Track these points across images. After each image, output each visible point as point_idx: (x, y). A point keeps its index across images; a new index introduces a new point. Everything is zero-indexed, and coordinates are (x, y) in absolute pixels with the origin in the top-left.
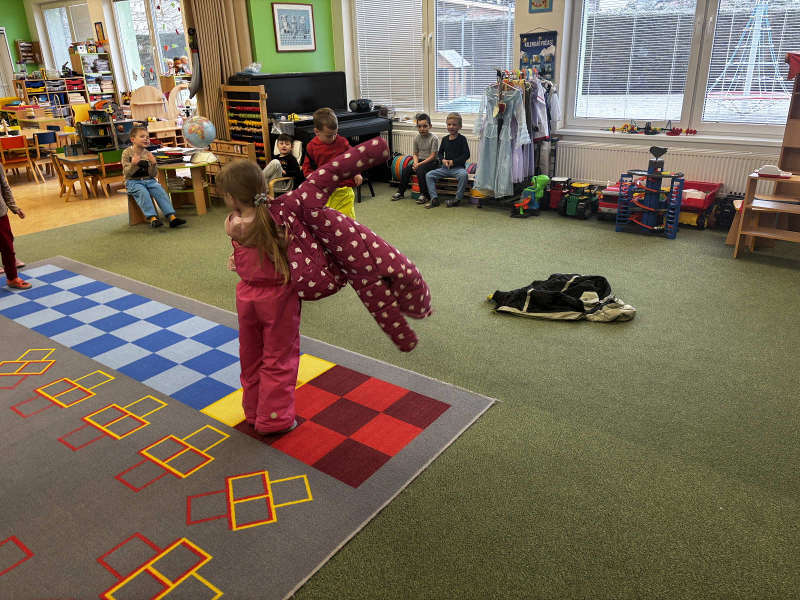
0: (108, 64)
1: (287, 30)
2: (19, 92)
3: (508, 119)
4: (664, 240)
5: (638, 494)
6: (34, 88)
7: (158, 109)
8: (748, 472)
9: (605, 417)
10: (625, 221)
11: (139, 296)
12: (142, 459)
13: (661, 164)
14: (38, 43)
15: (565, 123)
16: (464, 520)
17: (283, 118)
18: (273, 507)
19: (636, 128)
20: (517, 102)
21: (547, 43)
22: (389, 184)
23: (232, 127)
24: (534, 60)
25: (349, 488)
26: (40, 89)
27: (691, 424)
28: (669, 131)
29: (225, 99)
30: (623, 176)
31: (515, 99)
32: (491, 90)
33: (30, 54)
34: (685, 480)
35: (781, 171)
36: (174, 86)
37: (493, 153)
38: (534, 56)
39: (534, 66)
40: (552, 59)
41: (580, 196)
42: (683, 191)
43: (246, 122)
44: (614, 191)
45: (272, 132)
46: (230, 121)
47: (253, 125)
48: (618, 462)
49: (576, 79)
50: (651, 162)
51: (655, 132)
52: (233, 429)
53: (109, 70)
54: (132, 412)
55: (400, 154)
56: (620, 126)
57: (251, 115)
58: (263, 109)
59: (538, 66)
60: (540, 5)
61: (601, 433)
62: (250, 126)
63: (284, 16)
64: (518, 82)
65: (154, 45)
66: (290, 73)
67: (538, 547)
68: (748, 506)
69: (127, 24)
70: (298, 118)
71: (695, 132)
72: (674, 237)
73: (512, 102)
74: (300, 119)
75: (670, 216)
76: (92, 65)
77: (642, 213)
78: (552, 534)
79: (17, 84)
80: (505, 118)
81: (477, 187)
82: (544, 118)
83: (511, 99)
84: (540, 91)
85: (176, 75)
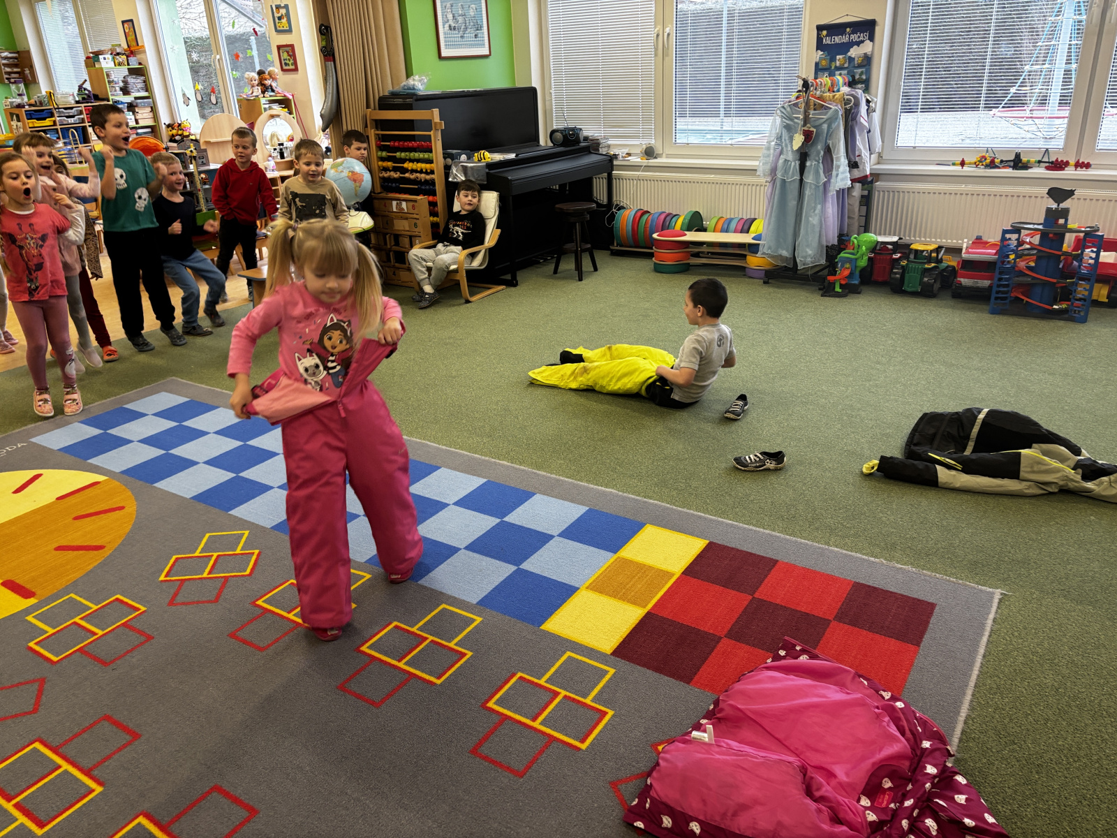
0: (145, 82)
1: (453, 25)
2: (15, 127)
3: (818, 153)
4: (1070, 324)
6: (38, 119)
10: (1005, 299)
14: (28, 52)
15: (880, 157)
17: (463, 157)
19: (998, 161)
20: (833, 127)
21: (859, 37)
22: (609, 252)
23: (383, 172)
24: (838, 63)
26: (48, 122)
28: (1047, 164)
29: (373, 130)
30: (1005, 232)
31: (830, 121)
32: (788, 109)
33: (15, 70)
36: (261, 113)
37: (792, 203)
38: (838, 57)
39: (837, 73)
40: (867, 60)
41: (925, 263)
43: (407, 165)
45: (450, 179)
46: (380, 163)
47: (419, 169)
49: (900, 89)
50: (1049, 210)
51: (1026, 167)
52: (612, 657)
53: (147, 91)
54: (433, 635)
55: (625, 208)
56: (975, 158)
57: (416, 155)
58: (438, 146)
59: (845, 72)
62: (413, 171)
63: (448, 4)
64: (834, 96)
65: (218, 52)
66: (466, 90)
69: (173, 21)
70: (489, 156)
71: (1088, 166)
72: (1083, 320)
73: (825, 126)
74: (492, 159)
76: (121, 84)
77: (1031, 285)
79: (12, 115)
80: (812, 150)
81: (764, 253)
82: (865, 148)
83: (824, 122)
84: (863, 108)
85: (264, 97)
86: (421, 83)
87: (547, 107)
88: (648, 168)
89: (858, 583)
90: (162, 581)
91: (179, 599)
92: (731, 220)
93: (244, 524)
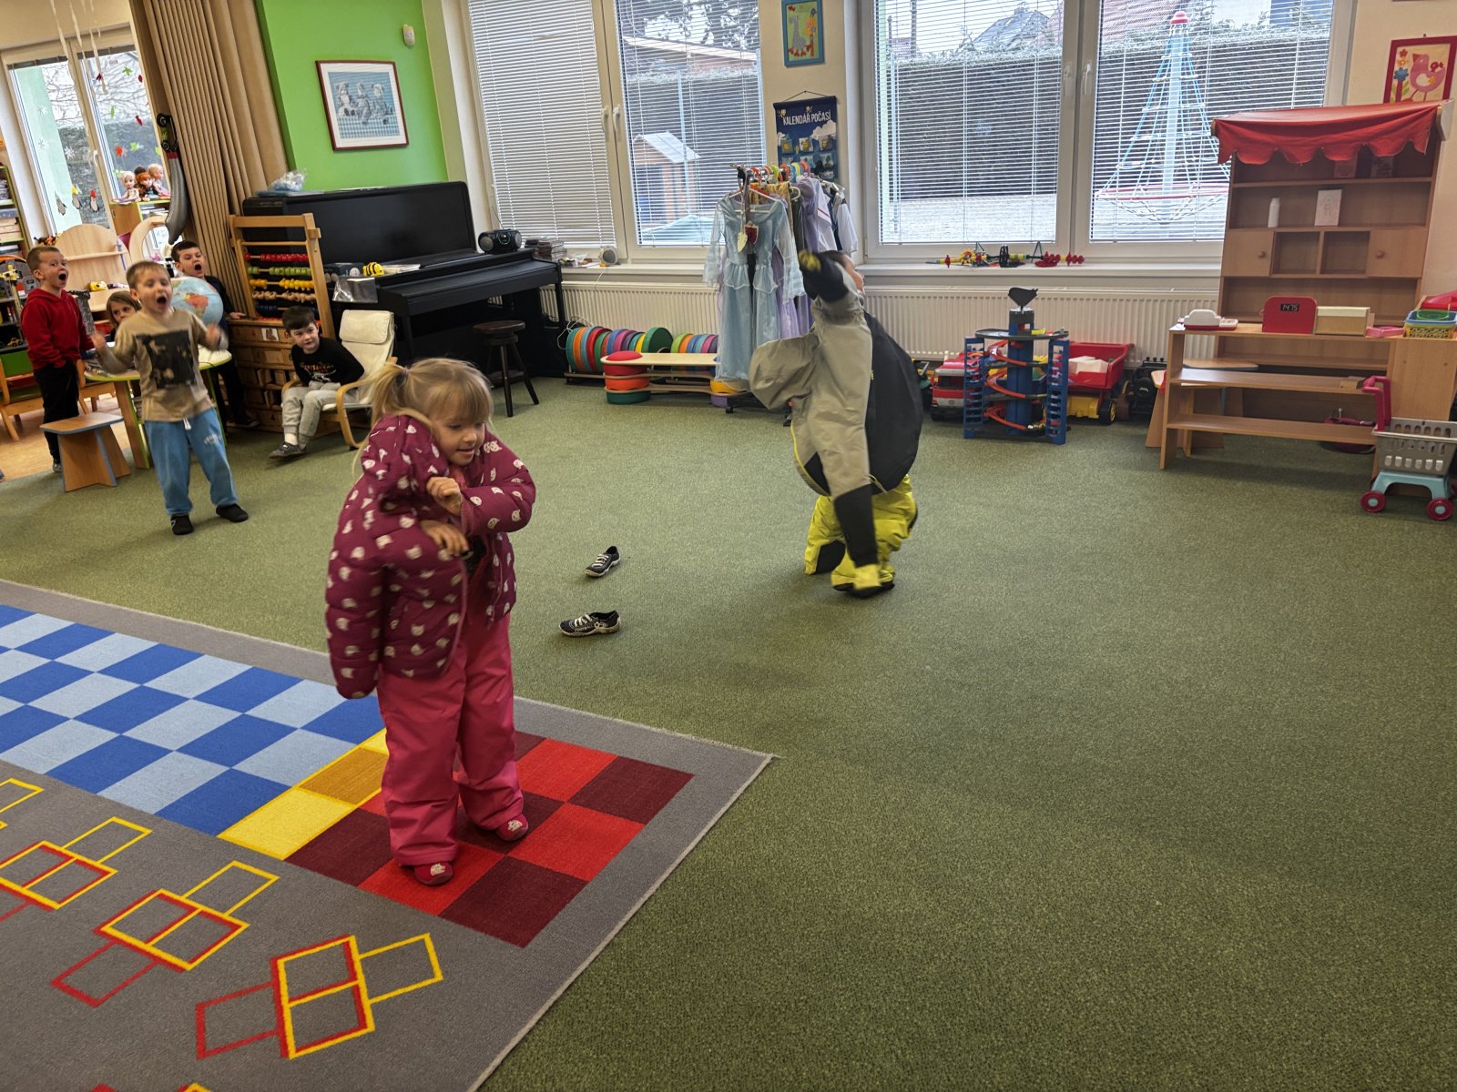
0: (6, 186)
1: (350, 109)
3: (766, 255)
4: (1046, 447)
5: (1021, 895)
7: (109, 266)
8: (1198, 834)
9: (959, 767)
10: (979, 419)
11: (88, 627)
12: (103, 942)
13: (1029, 317)
15: (865, 255)
16: (722, 980)
17: (354, 271)
18: (367, 1003)
19: (984, 257)
20: (779, 223)
21: (821, 117)
22: (565, 380)
23: (257, 293)
24: (802, 148)
25: (512, 949)
27: (1103, 762)
28: (1039, 260)
29: (239, 241)
30: (968, 341)
31: (775, 217)
32: (729, 203)
34: (1097, 861)
35: (1219, 317)
36: (139, 221)
37: (745, 317)
38: (801, 140)
39: (802, 158)
40: (833, 143)
42: (1070, 360)
43: (284, 283)
44: (954, 368)
45: (334, 299)
46: (252, 281)
47: (297, 288)
48: (986, 843)
49: (876, 177)
50: (1012, 315)
51: (1016, 263)
52: (284, 863)
53: (10, 197)
54: (79, 854)
55: (581, 325)
56: (960, 255)
57: (292, 270)
58: (315, 257)
59: (810, 157)
60: (803, 53)
61: (954, 796)
62: (291, 290)
63: (341, 85)
64: (778, 187)
65: (96, 146)
66: (361, 188)
67: (854, 1012)
68: (1201, 894)
69: (40, 110)
70: (381, 270)
71: (1080, 260)
72: (1061, 441)
73: (770, 223)
74: (385, 273)
75: (1052, 405)
77: (1005, 403)
78: (877, 985)
80: (760, 252)
81: (720, 377)
83: (769, 218)
84: (822, 201)
85: (142, 201)
86: (294, 184)
87: (491, 205)
88: (607, 277)
89: (622, 758)
92: (699, 336)
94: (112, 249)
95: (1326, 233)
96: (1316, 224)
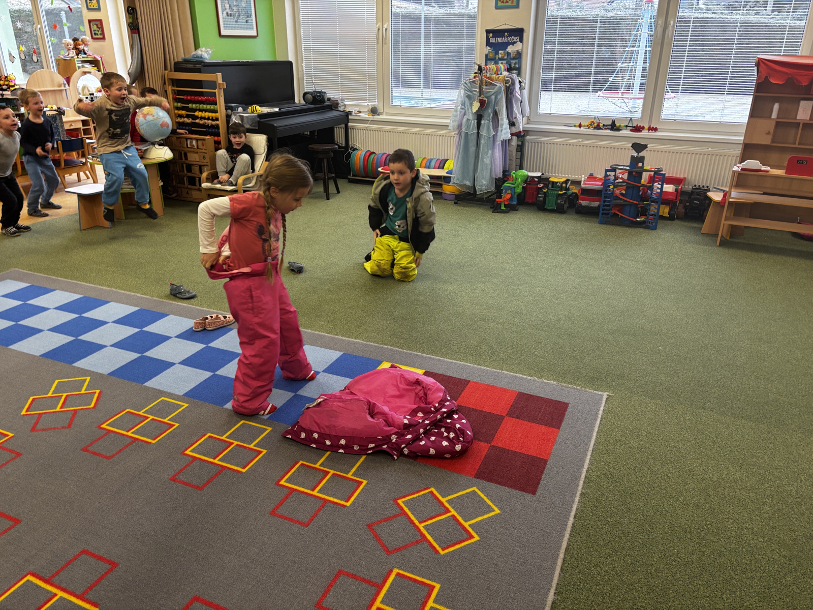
1: (230, 12)
3: (489, 115)
4: (647, 231)
7: (58, 96)
10: (608, 214)
11: (150, 311)
12: (286, 491)
13: (642, 159)
15: (529, 119)
16: (657, 513)
17: (240, 109)
18: (466, 524)
19: (601, 125)
20: (498, 98)
21: (513, 39)
22: (347, 180)
23: (179, 118)
24: (500, 56)
25: (528, 496)
28: (631, 128)
29: (170, 87)
30: (607, 171)
31: (497, 94)
32: (469, 85)
35: (761, 165)
36: (76, 70)
37: (472, 149)
38: (500, 52)
39: (500, 62)
40: (519, 55)
41: (559, 190)
43: (197, 114)
44: (592, 185)
46: (176, 111)
47: (206, 117)
49: (540, 75)
50: (633, 157)
51: (618, 129)
54: (236, 441)
55: (357, 149)
56: (588, 123)
57: (205, 106)
58: (221, 100)
59: (505, 62)
60: (507, 2)
62: (202, 118)
64: (498, 77)
65: (39, 22)
66: (241, 60)
70: (260, 109)
71: (656, 129)
72: (654, 228)
73: (493, 97)
74: (262, 112)
77: (624, 205)
80: (485, 113)
82: (519, 113)
83: (493, 94)
84: (517, 86)
85: (78, 58)
86: (206, 53)
87: (300, 76)
88: (373, 122)
89: (521, 393)
90: (24, 415)
91: (39, 427)
92: (431, 160)
93: (85, 372)
94: (60, 86)
95: (804, 124)
96: (798, 118)
